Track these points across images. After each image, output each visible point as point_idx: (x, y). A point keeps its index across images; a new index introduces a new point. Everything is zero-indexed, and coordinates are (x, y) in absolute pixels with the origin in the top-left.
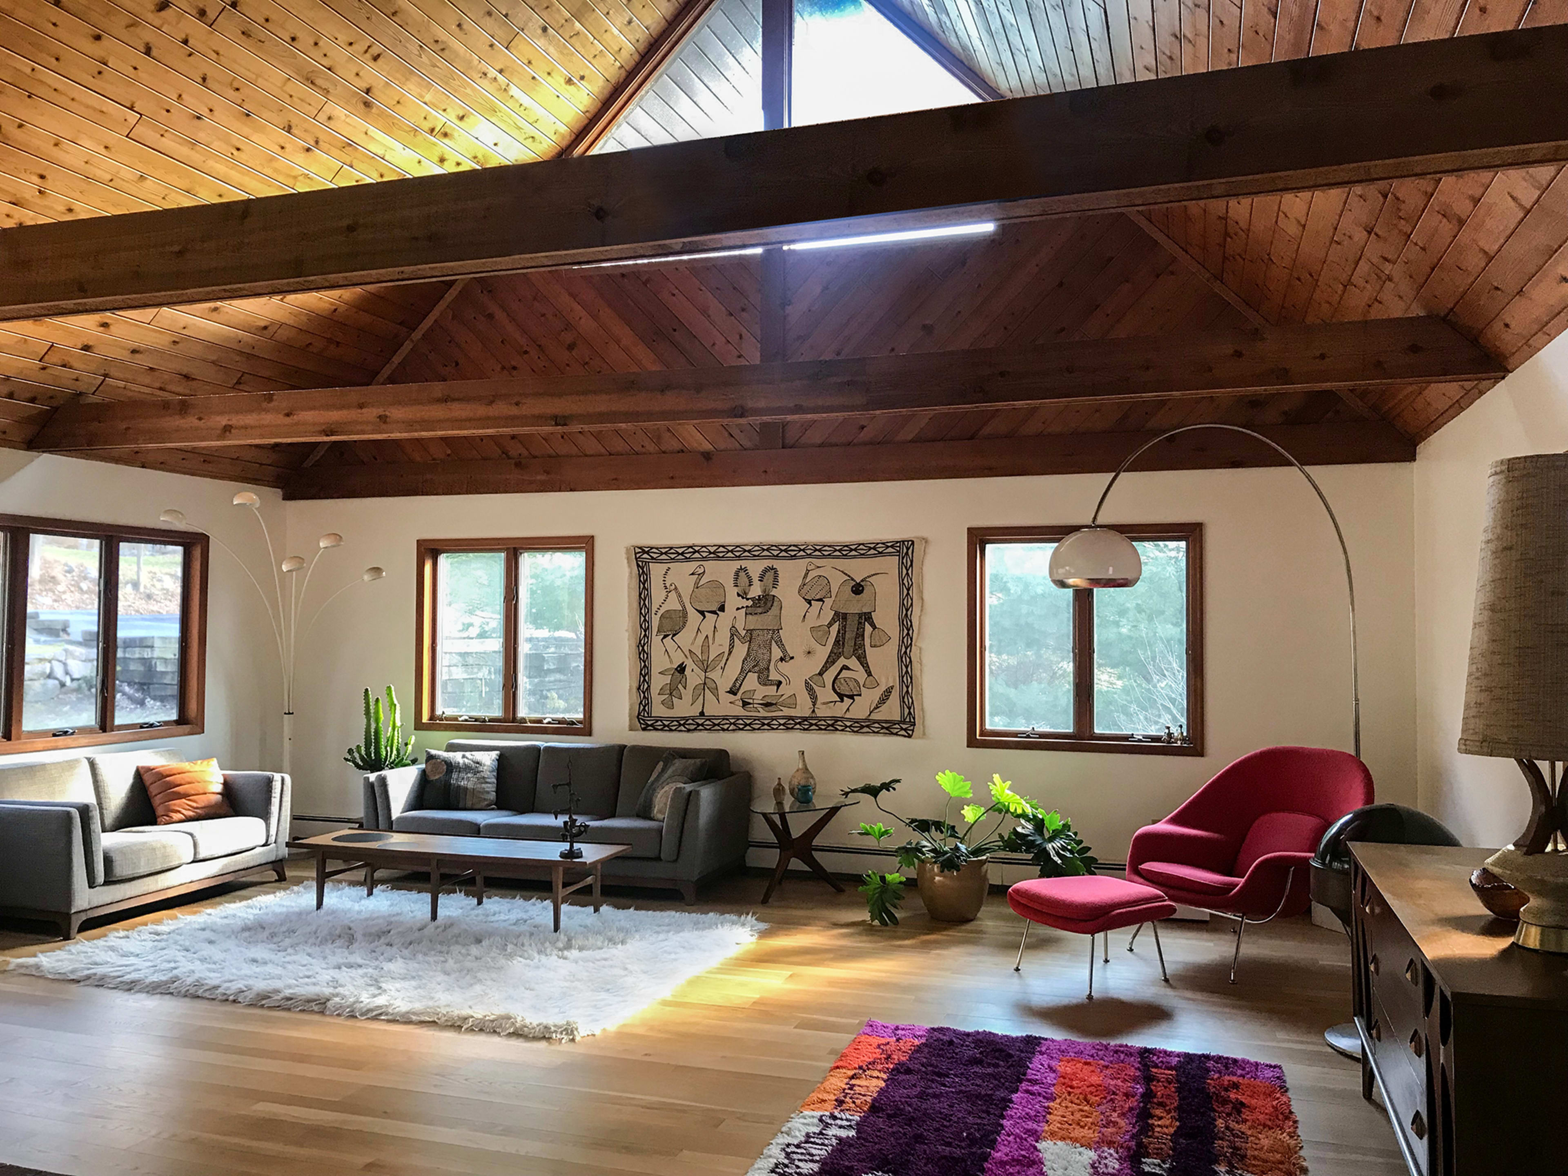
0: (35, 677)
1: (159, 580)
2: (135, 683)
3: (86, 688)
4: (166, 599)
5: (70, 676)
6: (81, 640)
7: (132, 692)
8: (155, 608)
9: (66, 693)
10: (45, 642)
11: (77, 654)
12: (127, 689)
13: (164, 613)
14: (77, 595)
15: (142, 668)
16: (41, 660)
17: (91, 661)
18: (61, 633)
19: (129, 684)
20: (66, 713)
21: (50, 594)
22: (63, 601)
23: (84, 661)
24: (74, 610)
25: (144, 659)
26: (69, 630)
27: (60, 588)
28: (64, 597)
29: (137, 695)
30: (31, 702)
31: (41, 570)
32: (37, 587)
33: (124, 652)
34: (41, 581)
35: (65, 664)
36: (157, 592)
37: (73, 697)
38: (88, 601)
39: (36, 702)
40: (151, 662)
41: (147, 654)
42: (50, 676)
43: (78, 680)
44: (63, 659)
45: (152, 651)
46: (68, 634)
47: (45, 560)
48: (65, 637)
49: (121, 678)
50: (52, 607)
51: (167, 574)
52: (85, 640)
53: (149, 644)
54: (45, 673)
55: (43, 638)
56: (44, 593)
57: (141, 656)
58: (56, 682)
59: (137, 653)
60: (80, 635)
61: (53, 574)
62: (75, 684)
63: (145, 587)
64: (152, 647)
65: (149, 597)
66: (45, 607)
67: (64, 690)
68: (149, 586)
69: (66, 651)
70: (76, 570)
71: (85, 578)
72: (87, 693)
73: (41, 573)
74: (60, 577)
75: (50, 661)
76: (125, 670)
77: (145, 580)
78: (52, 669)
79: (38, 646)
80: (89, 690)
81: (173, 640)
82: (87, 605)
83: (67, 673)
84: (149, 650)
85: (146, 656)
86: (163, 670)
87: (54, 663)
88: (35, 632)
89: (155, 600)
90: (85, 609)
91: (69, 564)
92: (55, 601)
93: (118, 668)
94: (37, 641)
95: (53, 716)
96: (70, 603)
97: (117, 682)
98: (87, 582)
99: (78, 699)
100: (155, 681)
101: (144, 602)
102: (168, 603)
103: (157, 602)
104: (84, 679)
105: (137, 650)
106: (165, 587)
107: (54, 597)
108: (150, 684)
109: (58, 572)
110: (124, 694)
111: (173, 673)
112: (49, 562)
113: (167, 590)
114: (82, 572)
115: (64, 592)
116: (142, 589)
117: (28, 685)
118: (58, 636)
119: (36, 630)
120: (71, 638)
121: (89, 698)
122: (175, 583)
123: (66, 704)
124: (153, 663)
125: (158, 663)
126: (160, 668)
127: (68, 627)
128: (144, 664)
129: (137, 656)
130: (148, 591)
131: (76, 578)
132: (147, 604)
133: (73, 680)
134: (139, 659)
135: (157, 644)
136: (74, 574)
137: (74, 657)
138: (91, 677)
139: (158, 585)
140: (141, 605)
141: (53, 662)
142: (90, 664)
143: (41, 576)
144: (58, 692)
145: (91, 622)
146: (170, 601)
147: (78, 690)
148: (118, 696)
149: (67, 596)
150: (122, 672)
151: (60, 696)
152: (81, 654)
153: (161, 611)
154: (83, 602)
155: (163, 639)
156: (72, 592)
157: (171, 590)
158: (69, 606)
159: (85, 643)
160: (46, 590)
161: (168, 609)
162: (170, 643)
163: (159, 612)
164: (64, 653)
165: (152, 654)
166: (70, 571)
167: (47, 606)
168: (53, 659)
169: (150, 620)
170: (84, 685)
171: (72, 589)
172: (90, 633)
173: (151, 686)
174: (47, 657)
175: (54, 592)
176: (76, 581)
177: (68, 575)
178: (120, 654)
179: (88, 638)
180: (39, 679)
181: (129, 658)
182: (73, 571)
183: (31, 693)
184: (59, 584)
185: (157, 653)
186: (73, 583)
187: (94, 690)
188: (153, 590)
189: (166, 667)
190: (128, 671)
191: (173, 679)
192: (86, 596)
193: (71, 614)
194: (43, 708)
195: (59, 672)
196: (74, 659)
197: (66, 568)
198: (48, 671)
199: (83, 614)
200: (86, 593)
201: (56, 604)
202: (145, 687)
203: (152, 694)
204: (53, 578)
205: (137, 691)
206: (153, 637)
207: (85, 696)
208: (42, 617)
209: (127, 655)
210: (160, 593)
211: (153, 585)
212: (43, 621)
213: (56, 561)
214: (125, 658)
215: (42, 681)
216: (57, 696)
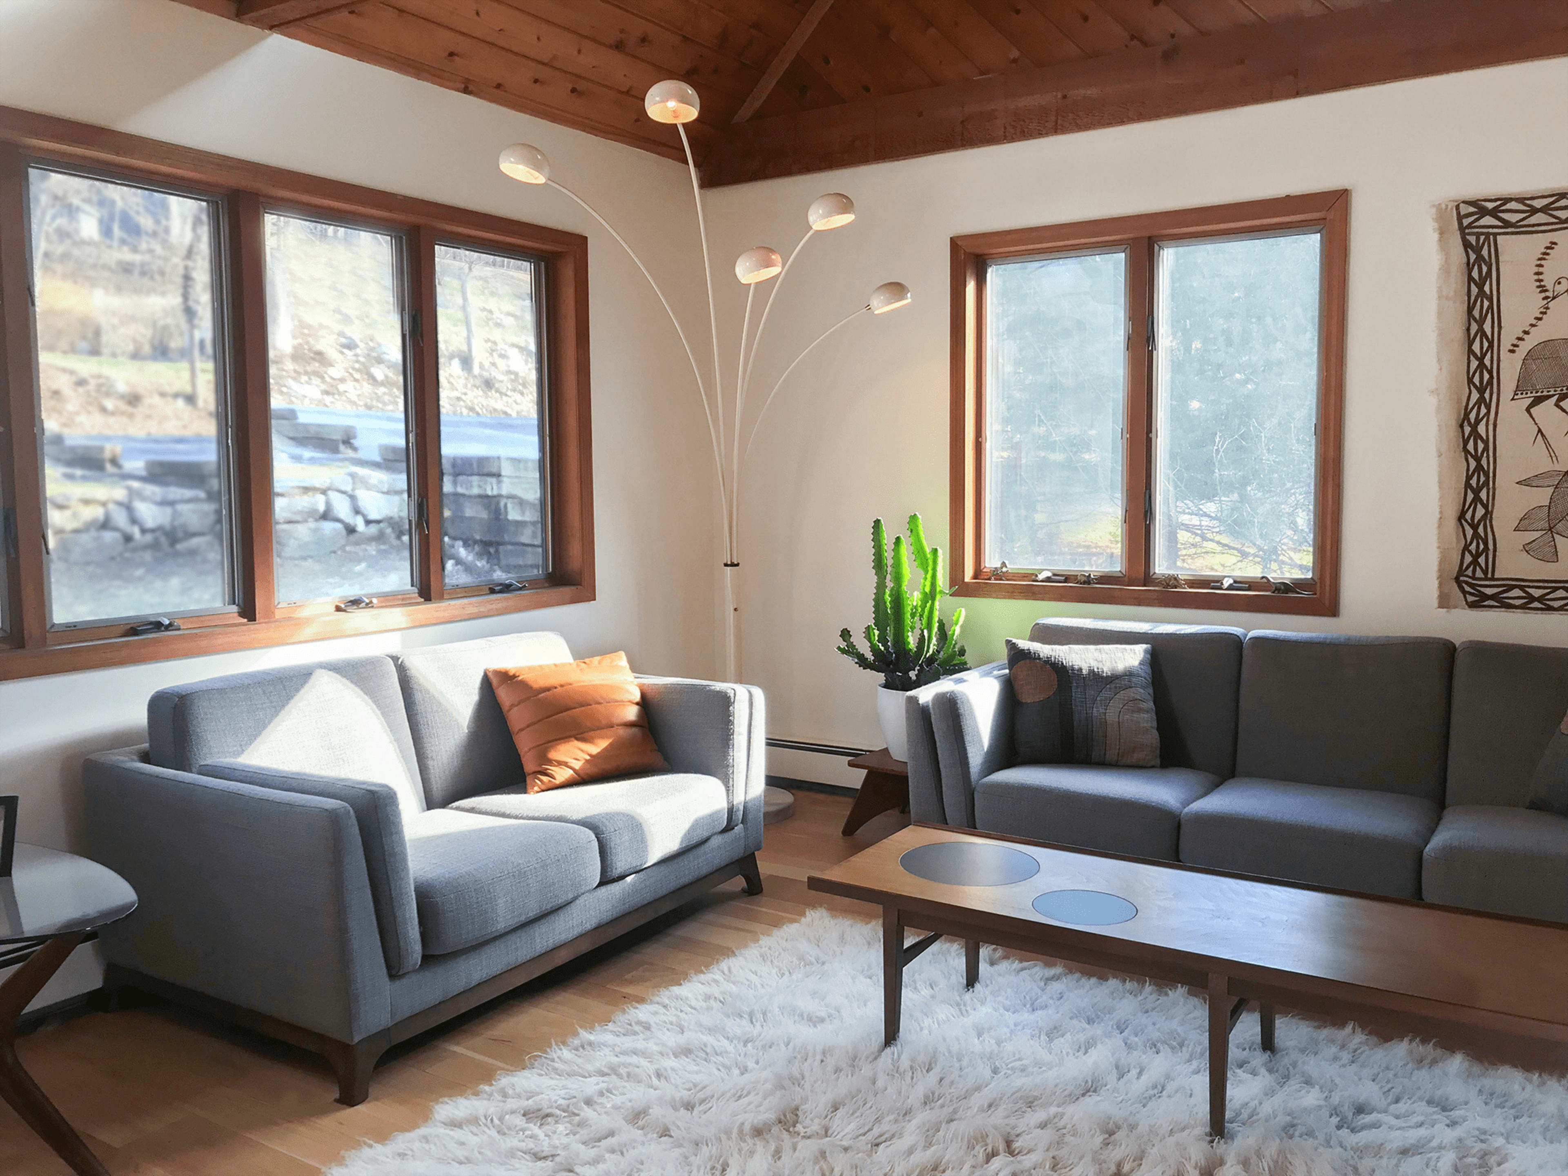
0: (299, 518)
1: (503, 356)
2: (475, 542)
3: (393, 536)
4: (514, 390)
5: (364, 516)
6: (378, 459)
7: (470, 558)
8: (499, 404)
9: (357, 543)
10: (312, 460)
11: (373, 481)
12: (462, 552)
13: (514, 415)
14: (367, 387)
15: (484, 515)
16: (306, 490)
17: (398, 493)
18: (342, 447)
19: (466, 545)
20: (361, 574)
21: (316, 381)
22: (339, 393)
23: (388, 493)
24: (362, 410)
25: (487, 496)
26: (356, 442)
27: (335, 372)
28: (342, 387)
29: (479, 564)
30: (292, 558)
31: (294, 337)
32: (289, 366)
33: (455, 483)
34: (296, 357)
35: (353, 498)
36: (500, 377)
37: (372, 549)
38: (387, 398)
39: (304, 558)
40: (498, 503)
41: (491, 488)
42: (326, 516)
43: (378, 522)
44: (348, 488)
45: (499, 482)
46: (355, 449)
47: (300, 321)
48: (350, 453)
49: (451, 531)
50: (320, 402)
51: (513, 345)
52: (385, 460)
53: (494, 470)
54: (316, 511)
55: (307, 453)
56: (304, 378)
57: (482, 492)
58: (339, 526)
59: (475, 486)
60: (376, 452)
61: (319, 347)
62: (373, 529)
63: (481, 366)
64: (498, 475)
65: (488, 384)
66: (307, 401)
67: (352, 538)
68: (487, 365)
69: (353, 476)
70: (362, 345)
71: (379, 361)
72: (395, 542)
73: (296, 342)
74: (332, 353)
75: (324, 492)
76: (458, 517)
77: (480, 355)
78: (328, 504)
79: (299, 465)
80: (399, 537)
81: (530, 465)
82: (385, 404)
83: (357, 511)
84: (494, 480)
85: (489, 493)
86: (518, 518)
87: (332, 495)
88: (291, 442)
89: (497, 391)
90: (383, 410)
91: (349, 334)
92: (327, 393)
93: (447, 513)
94: (298, 459)
95: (337, 579)
96: (355, 399)
97: (446, 539)
98: (382, 366)
99: (380, 552)
100: (506, 538)
101: (480, 393)
102: (517, 396)
103: (501, 393)
104: (389, 521)
105: (475, 479)
106: (512, 368)
107: (323, 387)
108: (499, 544)
109: (327, 344)
110: (459, 562)
111: (534, 524)
112: (309, 327)
113: (516, 374)
114: (372, 349)
115: (342, 380)
116: (476, 370)
117: (284, 531)
118: (336, 451)
119: (292, 439)
120: (361, 455)
121: (399, 550)
122: (526, 362)
123: (359, 561)
124: (502, 504)
125: (509, 506)
126: (514, 515)
127: (355, 437)
128: (487, 507)
129: (475, 491)
130: (486, 374)
131: (362, 359)
132: (487, 397)
133: (368, 522)
134: (480, 496)
135: (506, 470)
136: (358, 351)
137: (368, 487)
138: (401, 518)
139: (502, 364)
140: (476, 397)
141: (330, 493)
142: (396, 499)
143: (295, 348)
144: (342, 542)
145: (395, 433)
146: (522, 394)
147: (380, 537)
148: (450, 565)
149: (348, 386)
150: (453, 519)
151: (348, 548)
152: (381, 482)
153: (509, 411)
154: (378, 399)
155: (516, 461)
156: (356, 380)
157: (521, 374)
158: (354, 403)
159: (386, 463)
160: (306, 373)
161: (518, 408)
162: (526, 469)
163: (505, 413)
164: (350, 479)
165: (499, 488)
166: (351, 346)
167: (311, 400)
168: (329, 489)
169: (491, 426)
170: (389, 531)
171: (357, 376)
172: (394, 450)
173: (501, 548)
174: (318, 486)
175: (322, 378)
176: (363, 364)
177: (346, 351)
178: (448, 487)
179: (391, 456)
180: (306, 521)
181: (463, 495)
182: (356, 346)
183: (293, 543)
184: (332, 365)
185: (506, 488)
186: (357, 366)
187: (406, 538)
188: (495, 374)
189: (523, 513)
190: (463, 519)
191: (534, 536)
192: (382, 390)
193: (358, 416)
194: (317, 567)
195: (343, 509)
196: (368, 489)
197: (343, 340)
198: (322, 508)
199: (378, 418)
200: (382, 384)
201: (328, 399)
202: (492, 550)
203: (503, 562)
204: (319, 353)
205: (480, 555)
206: (499, 458)
207: (393, 547)
208: (302, 419)
209: (460, 490)
210: (505, 378)
211: (494, 364)
212: (305, 425)
213: (322, 326)
214: (456, 494)
215: (312, 524)
216: (342, 548)
